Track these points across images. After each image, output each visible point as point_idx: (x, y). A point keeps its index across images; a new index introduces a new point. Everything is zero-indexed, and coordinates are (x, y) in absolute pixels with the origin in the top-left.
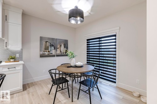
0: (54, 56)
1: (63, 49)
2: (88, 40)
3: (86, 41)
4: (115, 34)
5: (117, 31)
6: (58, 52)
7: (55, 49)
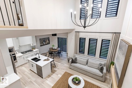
0: (45, 45)
1: (48, 41)
3: (57, 38)
4: (66, 38)
6: (46, 43)
7: (45, 42)
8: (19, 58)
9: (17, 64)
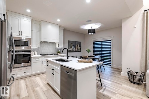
0: (74, 52)
2: (94, 42)
4: (110, 40)
5: (112, 38)
6: (76, 49)
7: (75, 47)
8: (35, 60)
9: (30, 70)
